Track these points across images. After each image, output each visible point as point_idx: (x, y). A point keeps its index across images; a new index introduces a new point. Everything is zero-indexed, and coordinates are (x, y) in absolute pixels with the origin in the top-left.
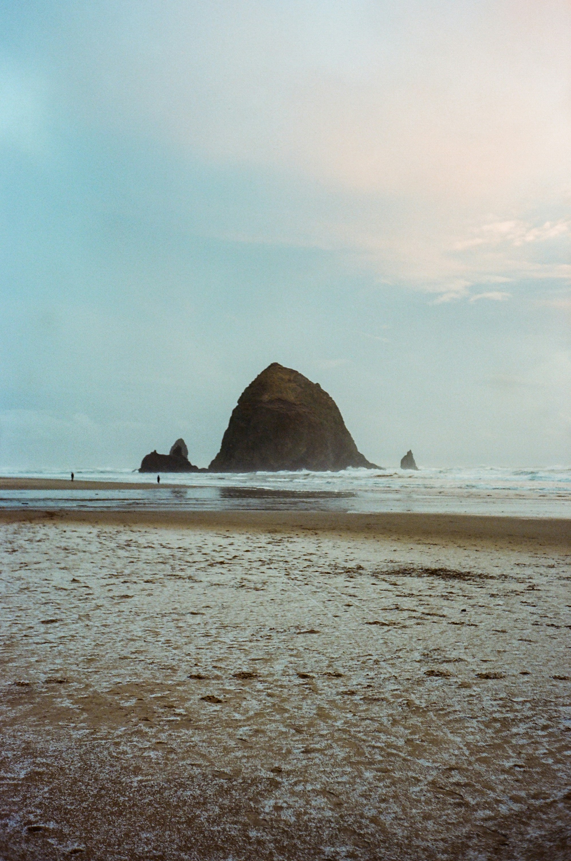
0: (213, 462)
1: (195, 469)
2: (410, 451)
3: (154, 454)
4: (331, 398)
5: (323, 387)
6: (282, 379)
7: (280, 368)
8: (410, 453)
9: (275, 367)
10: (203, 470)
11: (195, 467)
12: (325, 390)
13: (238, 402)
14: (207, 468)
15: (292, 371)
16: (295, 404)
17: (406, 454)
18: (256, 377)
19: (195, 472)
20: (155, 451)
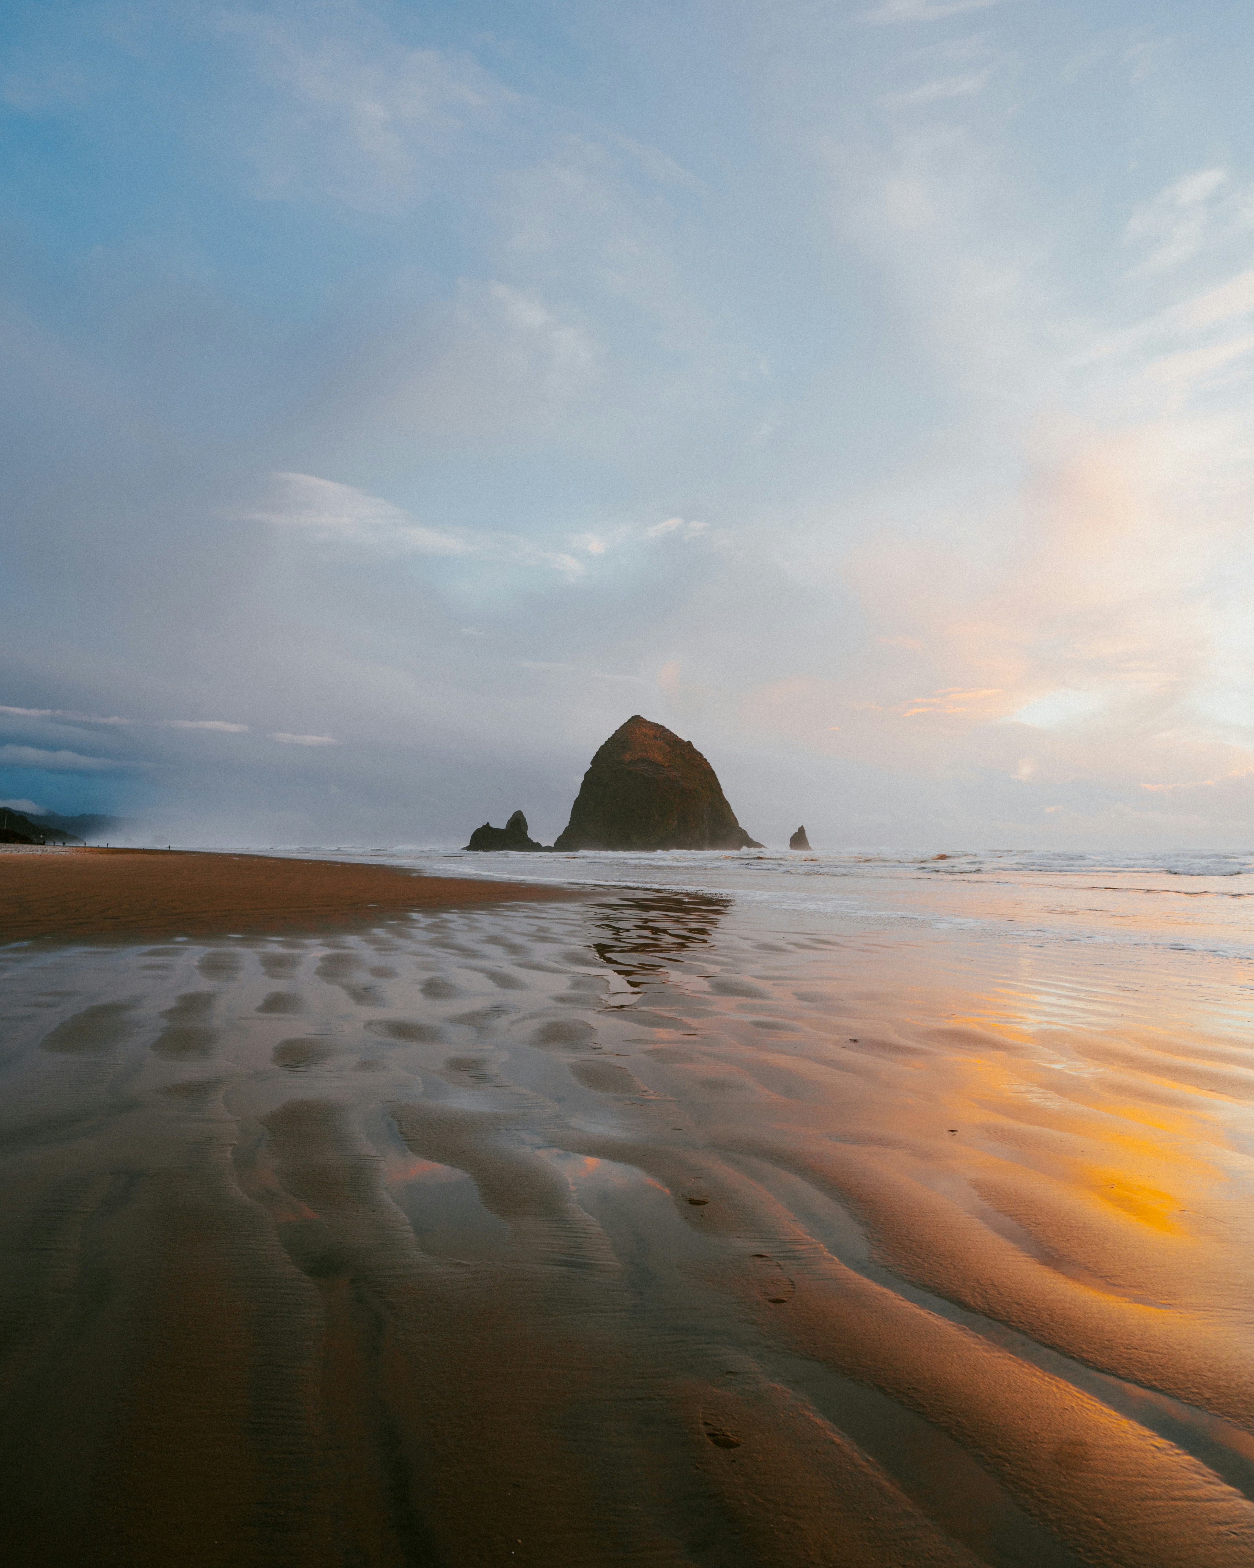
0: (560, 839)
1: (537, 847)
2: (802, 826)
3: (487, 827)
4: (706, 760)
5: (696, 746)
6: (646, 735)
7: (642, 721)
8: (802, 830)
9: (636, 720)
10: (548, 849)
11: (538, 845)
12: (699, 750)
13: (592, 763)
14: (553, 846)
15: (656, 725)
16: (663, 766)
17: (797, 831)
18: (614, 733)
19: (537, 851)
20: (488, 823)
